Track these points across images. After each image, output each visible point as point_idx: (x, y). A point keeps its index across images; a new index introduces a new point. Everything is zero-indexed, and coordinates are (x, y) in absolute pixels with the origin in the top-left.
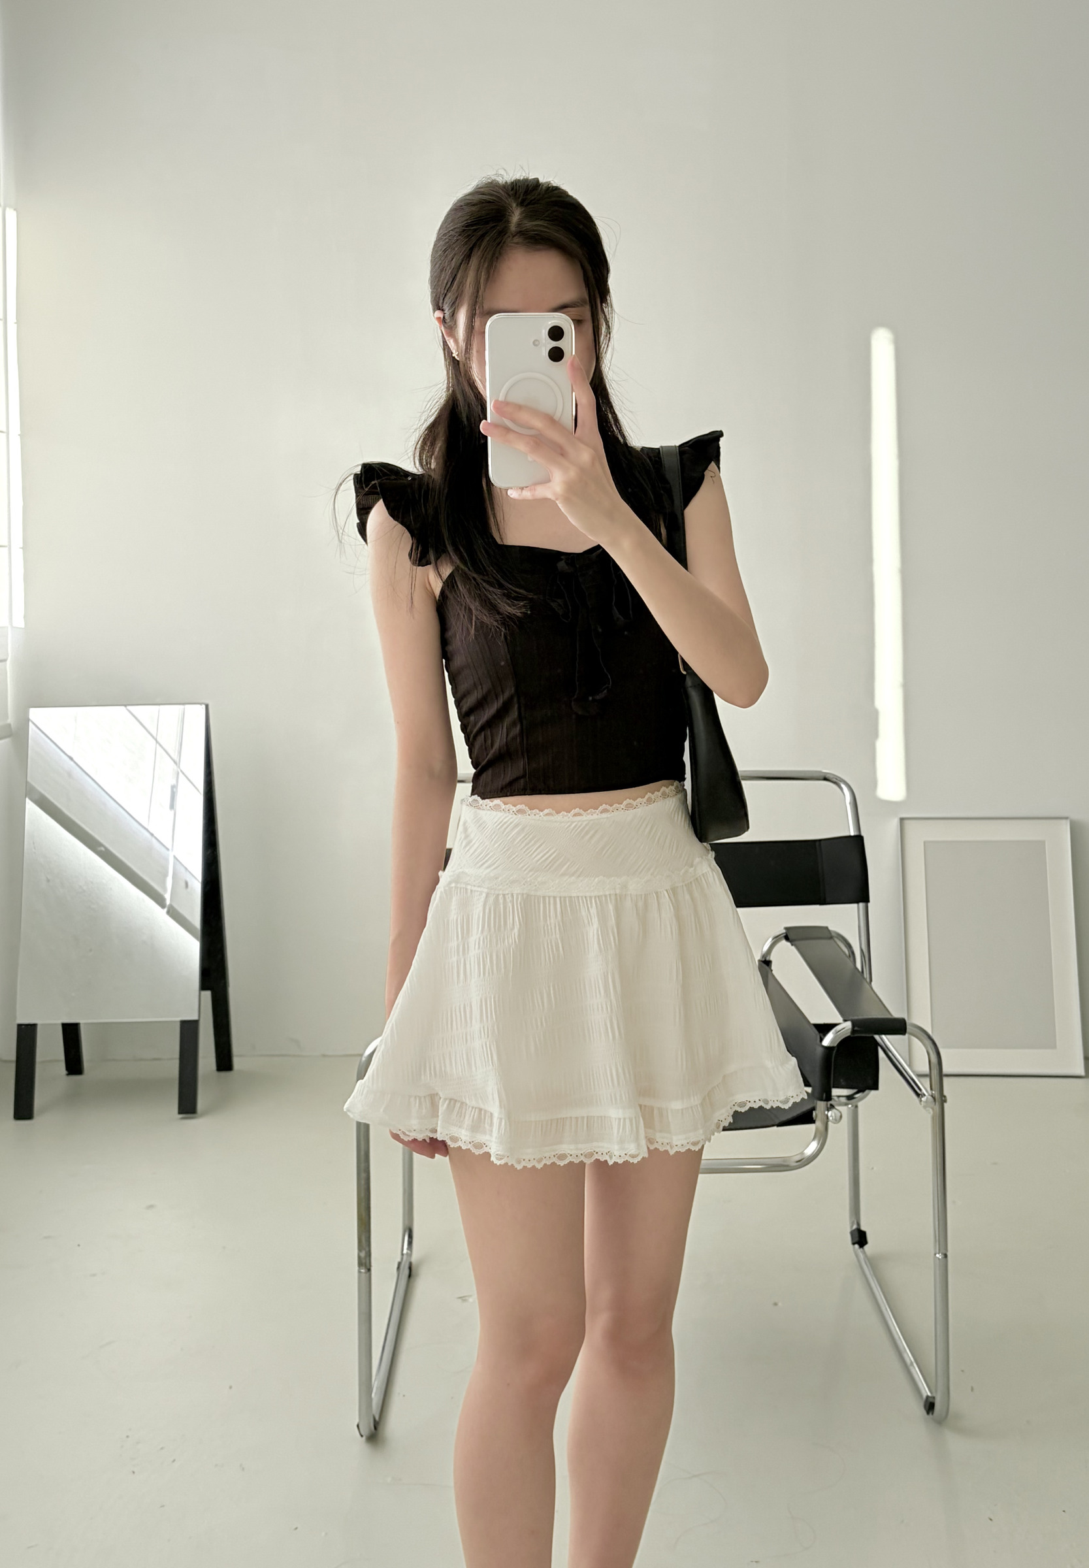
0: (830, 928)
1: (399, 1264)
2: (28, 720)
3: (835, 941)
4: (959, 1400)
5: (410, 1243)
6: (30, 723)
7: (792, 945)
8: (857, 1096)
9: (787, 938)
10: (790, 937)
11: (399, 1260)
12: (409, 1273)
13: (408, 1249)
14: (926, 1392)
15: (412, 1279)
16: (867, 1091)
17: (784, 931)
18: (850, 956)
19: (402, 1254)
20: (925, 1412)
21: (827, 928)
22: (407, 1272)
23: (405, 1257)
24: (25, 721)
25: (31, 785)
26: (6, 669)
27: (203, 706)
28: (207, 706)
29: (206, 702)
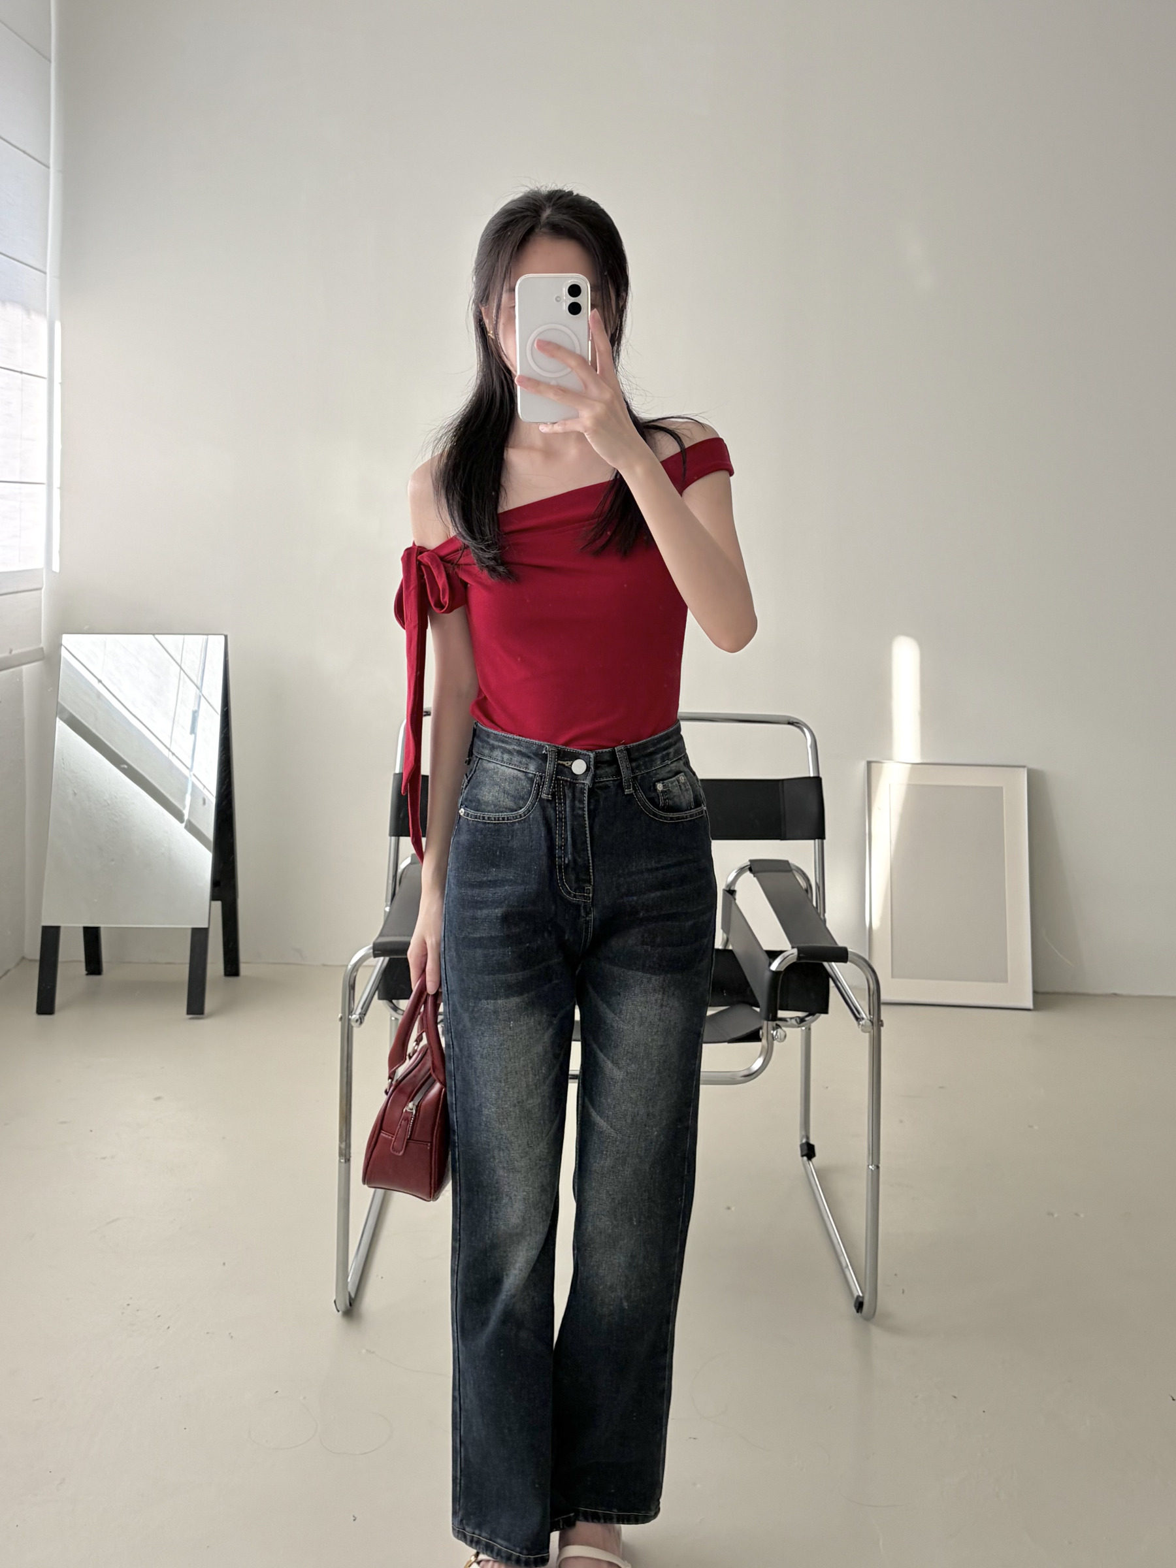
0: (790, 862)
2: (61, 645)
3: (794, 874)
7: (754, 876)
8: (807, 1019)
9: (751, 870)
10: (753, 869)
16: (817, 1015)
17: (749, 863)
18: (807, 890)
21: (787, 862)
24: (57, 645)
25: (61, 705)
26: (41, 597)
27: (223, 637)
28: (226, 637)
29: (226, 633)
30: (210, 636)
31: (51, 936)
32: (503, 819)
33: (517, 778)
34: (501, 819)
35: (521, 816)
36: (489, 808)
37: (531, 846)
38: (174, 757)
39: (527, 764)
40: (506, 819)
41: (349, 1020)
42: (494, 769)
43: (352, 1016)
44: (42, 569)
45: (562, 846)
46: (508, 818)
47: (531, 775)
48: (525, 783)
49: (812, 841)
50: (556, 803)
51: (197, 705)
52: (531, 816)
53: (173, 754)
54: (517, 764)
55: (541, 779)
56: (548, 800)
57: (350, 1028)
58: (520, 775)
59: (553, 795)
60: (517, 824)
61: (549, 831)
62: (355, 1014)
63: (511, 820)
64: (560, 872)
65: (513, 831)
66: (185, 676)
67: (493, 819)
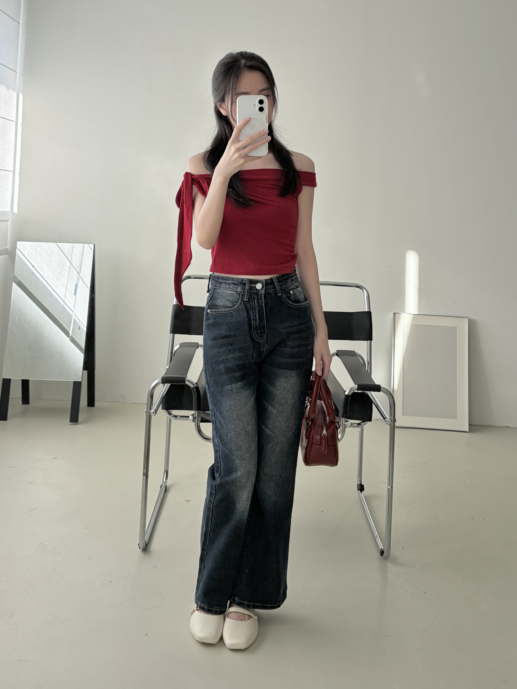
0: (356, 351)
1: (161, 486)
2: (16, 247)
3: (357, 357)
4: (394, 551)
5: (167, 477)
6: (17, 249)
7: (339, 357)
8: (362, 424)
9: (337, 355)
10: (338, 354)
11: (161, 484)
12: (166, 490)
13: (165, 480)
14: (381, 547)
15: (166, 492)
16: (366, 422)
17: (336, 352)
18: (363, 364)
19: (163, 482)
20: (380, 555)
21: (354, 352)
22: (164, 489)
23: (164, 483)
24: (14, 247)
25: (15, 276)
26: (8, 225)
27: (93, 245)
28: (94, 245)
29: (94, 243)
30: (85, 244)
31: (7, 383)
32: (228, 311)
33: (233, 294)
34: (227, 311)
35: (235, 309)
36: (221, 308)
37: (241, 320)
38: (66, 305)
39: (237, 288)
40: (229, 311)
41: (150, 412)
42: (222, 292)
43: (151, 410)
44: (9, 211)
45: (254, 319)
46: (230, 310)
47: (239, 292)
48: (236, 295)
49: (366, 342)
50: (250, 302)
51: (77, 281)
52: (240, 308)
53: (66, 304)
54: (232, 288)
55: (244, 293)
56: (247, 301)
57: (150, 416)
58: (234, 292)
59: (249, 299)
60: (234, 312)
61: (248, 314)
62: (153, 410)
63: (231, 311)
64: (254, 330)
65: (232, 315)
66: (73, 267)
67: (223, 311)
